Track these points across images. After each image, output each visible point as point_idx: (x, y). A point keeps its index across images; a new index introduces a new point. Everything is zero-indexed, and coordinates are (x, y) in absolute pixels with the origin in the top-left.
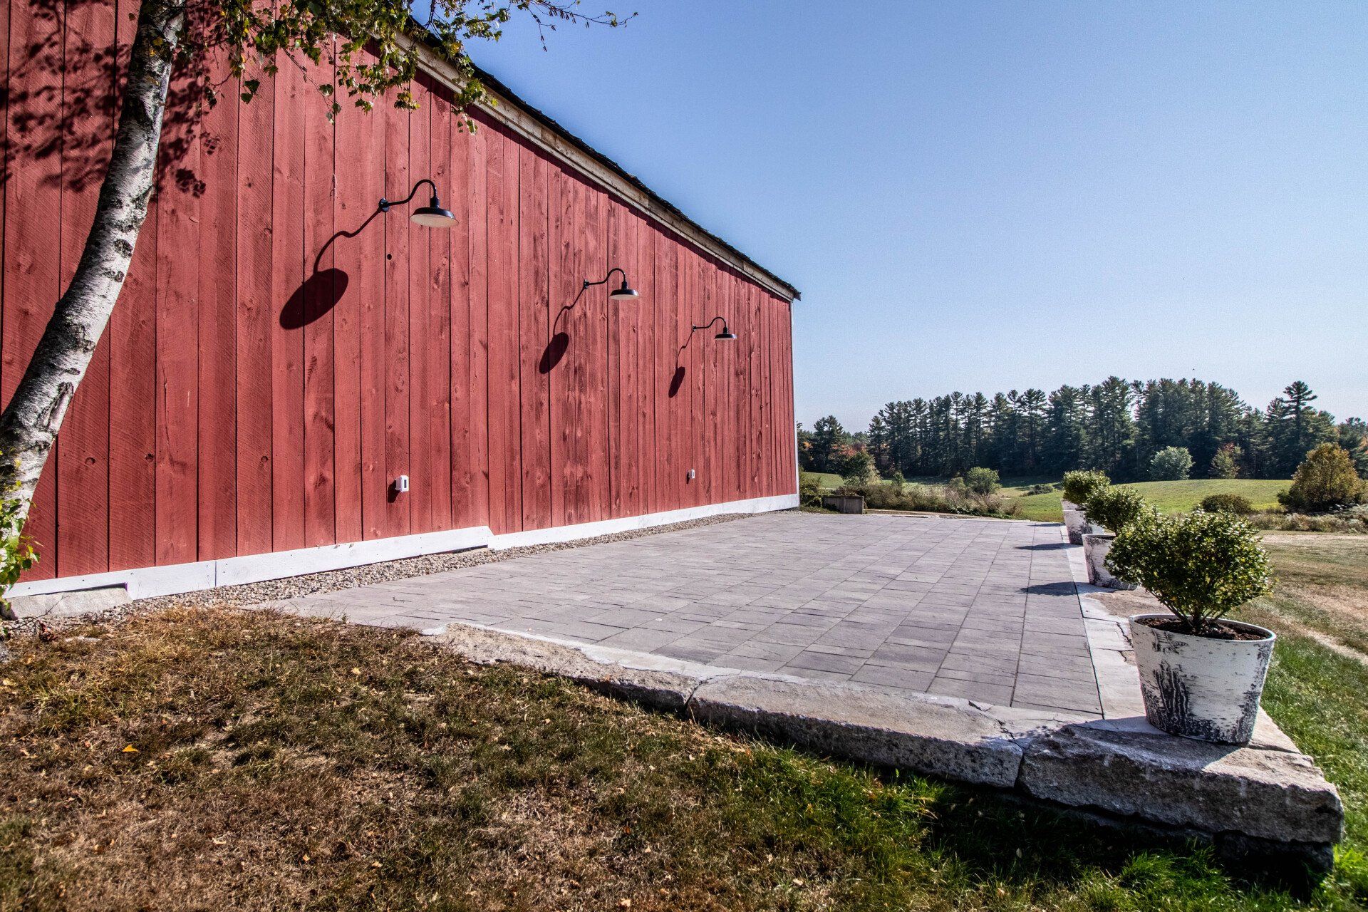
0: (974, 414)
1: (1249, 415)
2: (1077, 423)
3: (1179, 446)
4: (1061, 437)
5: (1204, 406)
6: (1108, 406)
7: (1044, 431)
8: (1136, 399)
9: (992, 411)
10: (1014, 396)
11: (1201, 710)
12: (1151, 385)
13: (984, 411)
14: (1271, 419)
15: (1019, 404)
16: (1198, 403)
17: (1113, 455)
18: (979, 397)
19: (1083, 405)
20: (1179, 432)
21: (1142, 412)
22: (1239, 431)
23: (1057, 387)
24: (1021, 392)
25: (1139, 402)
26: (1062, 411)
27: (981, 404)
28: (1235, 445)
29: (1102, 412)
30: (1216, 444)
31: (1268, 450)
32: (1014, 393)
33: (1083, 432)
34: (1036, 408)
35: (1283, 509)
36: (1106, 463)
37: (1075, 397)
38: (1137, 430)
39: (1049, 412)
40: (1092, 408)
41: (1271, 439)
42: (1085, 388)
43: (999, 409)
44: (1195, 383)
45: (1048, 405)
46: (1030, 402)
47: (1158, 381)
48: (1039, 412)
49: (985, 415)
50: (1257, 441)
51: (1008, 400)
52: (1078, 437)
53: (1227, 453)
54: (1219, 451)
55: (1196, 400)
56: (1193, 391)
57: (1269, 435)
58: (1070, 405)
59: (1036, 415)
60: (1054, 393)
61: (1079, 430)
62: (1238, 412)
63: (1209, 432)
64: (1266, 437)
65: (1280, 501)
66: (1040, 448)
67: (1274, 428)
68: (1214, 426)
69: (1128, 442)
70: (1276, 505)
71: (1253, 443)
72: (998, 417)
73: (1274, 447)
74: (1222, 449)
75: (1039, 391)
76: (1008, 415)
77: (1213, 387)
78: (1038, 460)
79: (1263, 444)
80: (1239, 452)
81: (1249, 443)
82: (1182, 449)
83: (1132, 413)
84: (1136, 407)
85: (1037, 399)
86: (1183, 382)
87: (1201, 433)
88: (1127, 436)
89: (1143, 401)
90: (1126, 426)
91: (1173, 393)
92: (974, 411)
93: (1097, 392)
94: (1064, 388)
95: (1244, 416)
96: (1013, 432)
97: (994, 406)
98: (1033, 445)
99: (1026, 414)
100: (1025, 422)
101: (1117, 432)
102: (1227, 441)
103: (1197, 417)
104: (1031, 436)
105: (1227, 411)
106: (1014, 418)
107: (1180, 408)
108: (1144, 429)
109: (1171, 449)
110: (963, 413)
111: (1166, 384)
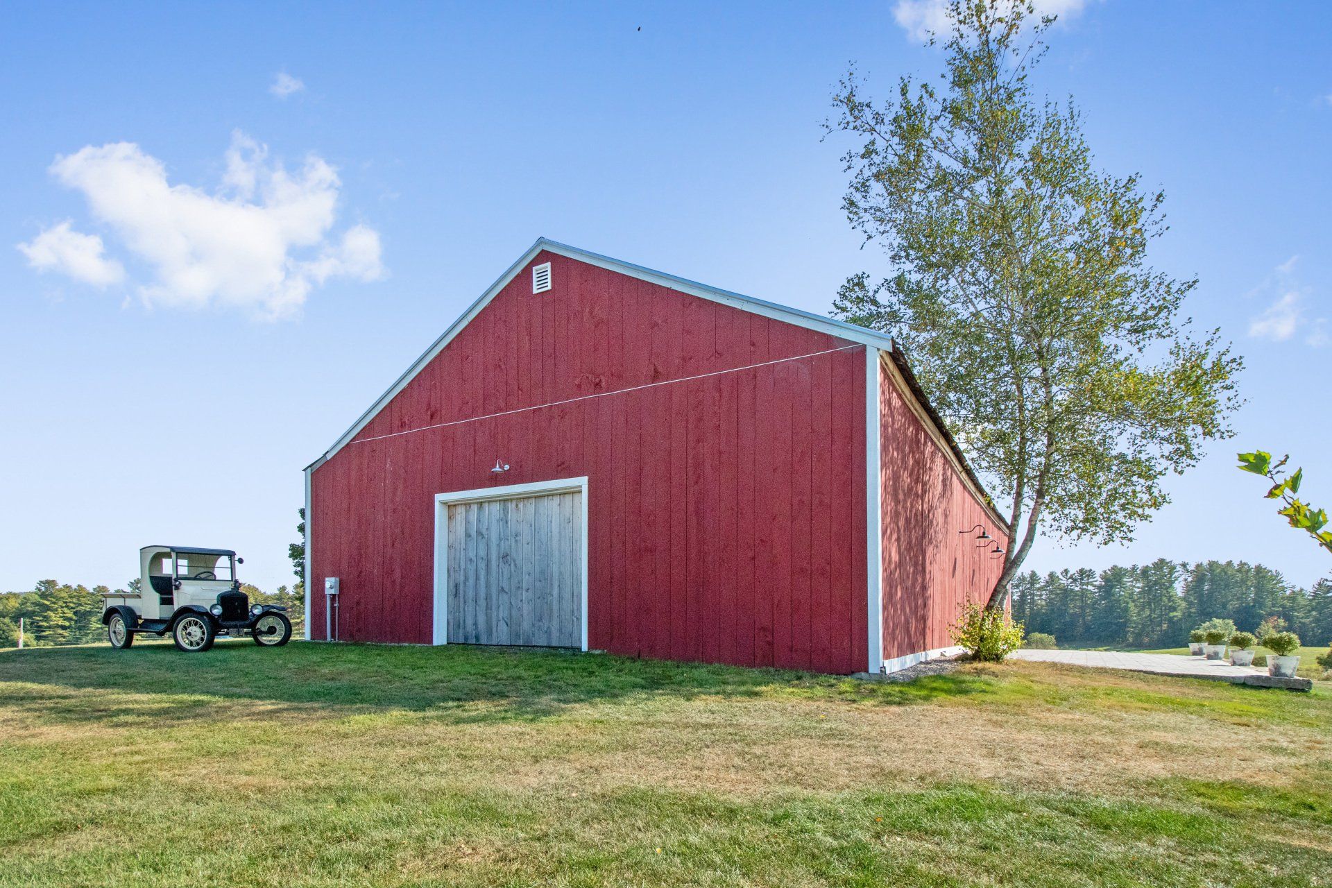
0: (1028, 589)
1: (1294, 592)
2: (1126, 597)
3: (1224, 618)
4: (1110, 610)
5: (1249, 583)
6: (1156, 583)
7: (1095, 603)
8: (1183, 577)
9: (1045, 586)
10: (1066, 574)
11: (1283, 671)
12: (1198, 566)
13: (1038, 586)
14: (1315, 596)
15: (1070, 580)
16: (1243, 581)
17: (1160, 624)
18: (1033, 575)
19: (1132, 582)
20: (1224, 606)
21: (1189, 589)
22: (1283, 606)
23: (1107, 567)
24: (1073, 570)
25: (1186, 580)
26: (1112, 587)
27: (1034, 580)
28: (1279, 618)
29: (1150, 588)
30: (1261, 617)
31: (1311, 622)
32: (1066, 571)
33: (1131, 605)
34: (1087, 584)
35: (1321, 668)
36: (1153, 631)
37: (1124, 575)
38: (1184, 604)
39: (1099, 587)
40: (1139, 585)
41: (1314, 613)
42: (1134, 568)
43: (1052, 584)
44: (1242, 564)
45: (1098, 581)
46: (1082, 579)
47: (1205, 563)
48: (1090, 588)
49: (1039, 589)
50: (1301, 615)
51: (1061, 577)
52: (1126, 610)
53: (1271, 625)
54: (1263, 623)
55: (1242, 580)
56: (1239, 571)
57: (1313, 609)
58: (1120, 582)
59: (1087, 590)
60: (1105, 572)
61: (1128, 603)
62: (1283, 589)
63: (1254, 606)
64: (1309, 611)
65: (1318, 663)
66: (1089, 618)
67: (1318, 604)
68: (1259, 602)
69: (1175, 614)
70: (1315, 666)
71: (1297, 617)
72: (1051, 592)
73: (1317, 620)
74: (1266, 622)
75: (1091, 570)
76: (1061, 589)
77: (1259, 569)
78: (1088, 628)
79: (1307, 617)
80: (1283, 624)
81: (1293, 616)
82: (1227, 621)
83: (1179, 588)
84: (1183, 584)
85: (1088, 576)
86: (1230, 563)
87: (1246, 608)
88: (1174, 609)
89: (1190, 579)
90: (1173, 601)
91: (1220, 573)
92: (1028, 586)
93: (1145, 571)
94: (1114, 568)
95: (1288, 593)
96: (1065, 604)
97: (1047, 582)
98: (1083, 615)
99: (1077, 589)
100: (1076, 595)
101: (1164, 605)
102: (1271, 614)
103: (1243, 594)
104: (1081, 608)
105: (1272, 588)
106: (1066, 592)
107: (1227, 586)
108: (1190, 604)
109: (1216, 621)
110: (1018, 588)
111: (1212, 565)
